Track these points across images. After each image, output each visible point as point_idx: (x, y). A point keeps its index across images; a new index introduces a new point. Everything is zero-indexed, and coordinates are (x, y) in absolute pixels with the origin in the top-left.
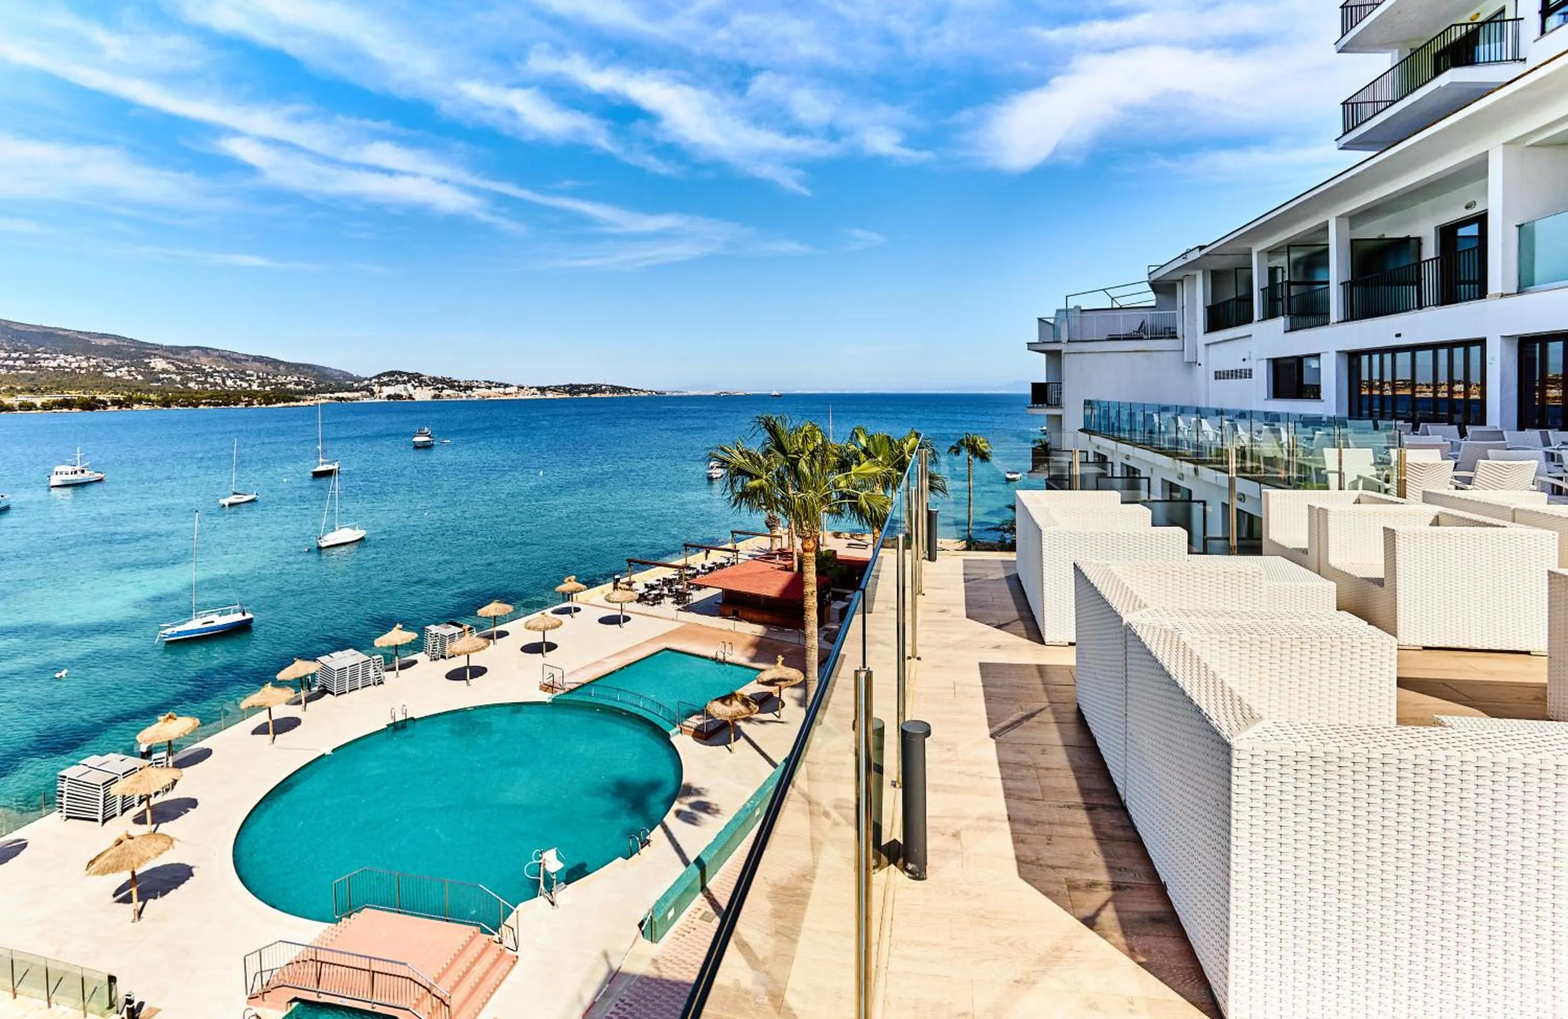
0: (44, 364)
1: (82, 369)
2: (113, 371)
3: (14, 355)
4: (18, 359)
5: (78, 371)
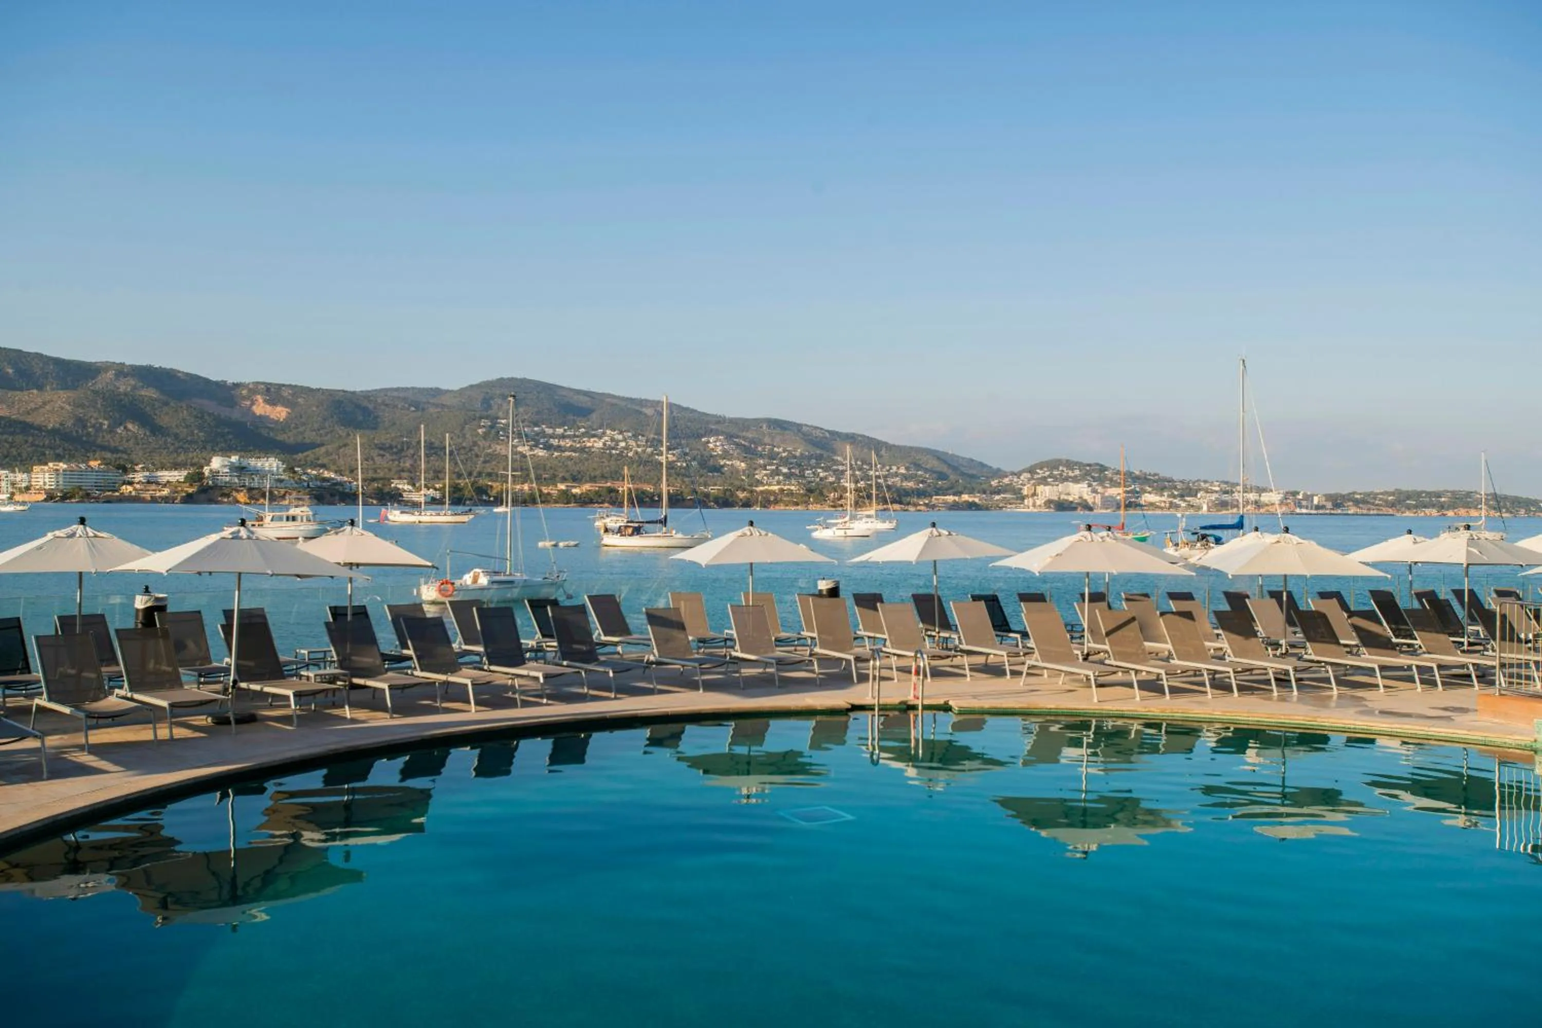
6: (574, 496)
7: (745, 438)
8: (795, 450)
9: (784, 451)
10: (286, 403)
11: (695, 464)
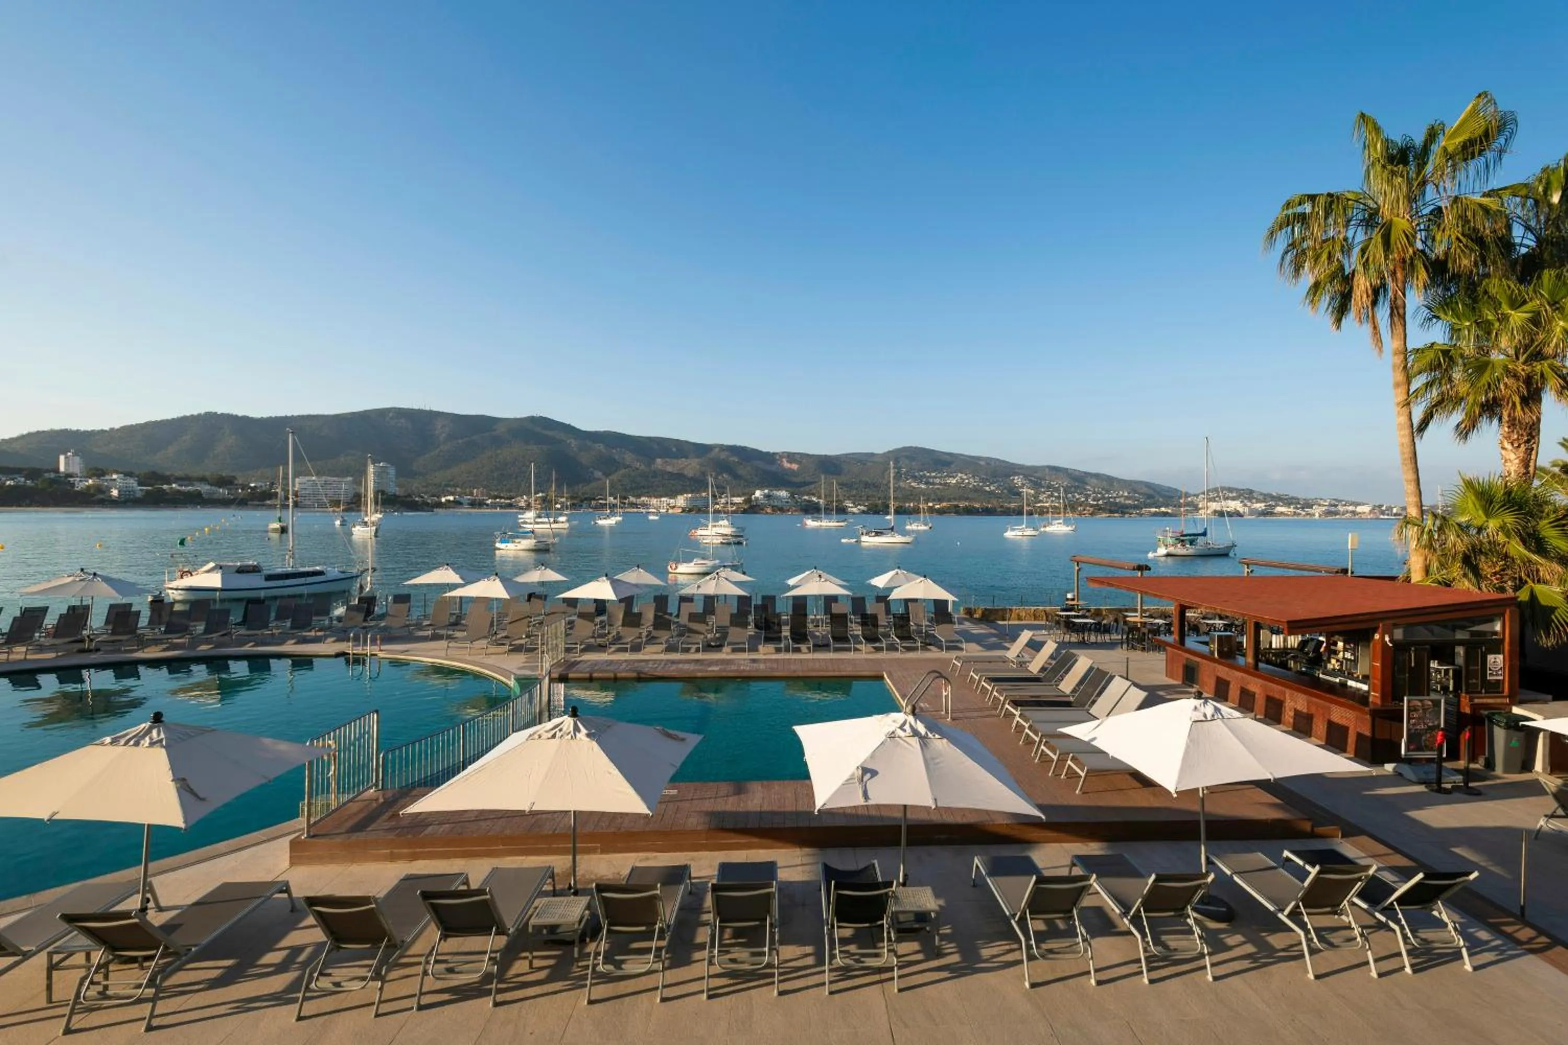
0: (948, 481)
1: (971, 484)
2: (989, 486)
4: (935, 477)
5: (967, 485)
6: (936, 510)
10: (798, 462)
11: (1005, 491)
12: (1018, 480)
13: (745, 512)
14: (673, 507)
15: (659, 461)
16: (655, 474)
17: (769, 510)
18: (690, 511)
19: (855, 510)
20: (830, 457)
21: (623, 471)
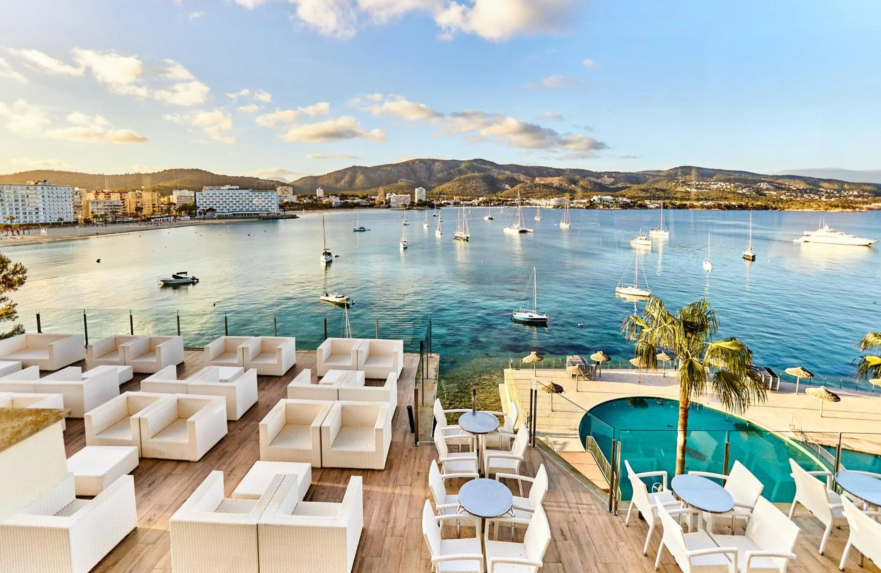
0: (712, 187)
1: (728, 189)
2: (741, 190)
3: (701, 183)
4: (702, 185)
5: (725, 190)
6: (705, 206)
7: (777, 183)
8: (800, 187)
9: (795, 187)
10: (613, 177)
11: (754, 193)
12: (763, 186)
13: (587, 208)
14: (549, 205)
15: (537, 179)
16: (536, 186)
17: (601, 207)
18: (558, 207)
19: (651, 206)
20: (633, 173)
21: (521, 185)
